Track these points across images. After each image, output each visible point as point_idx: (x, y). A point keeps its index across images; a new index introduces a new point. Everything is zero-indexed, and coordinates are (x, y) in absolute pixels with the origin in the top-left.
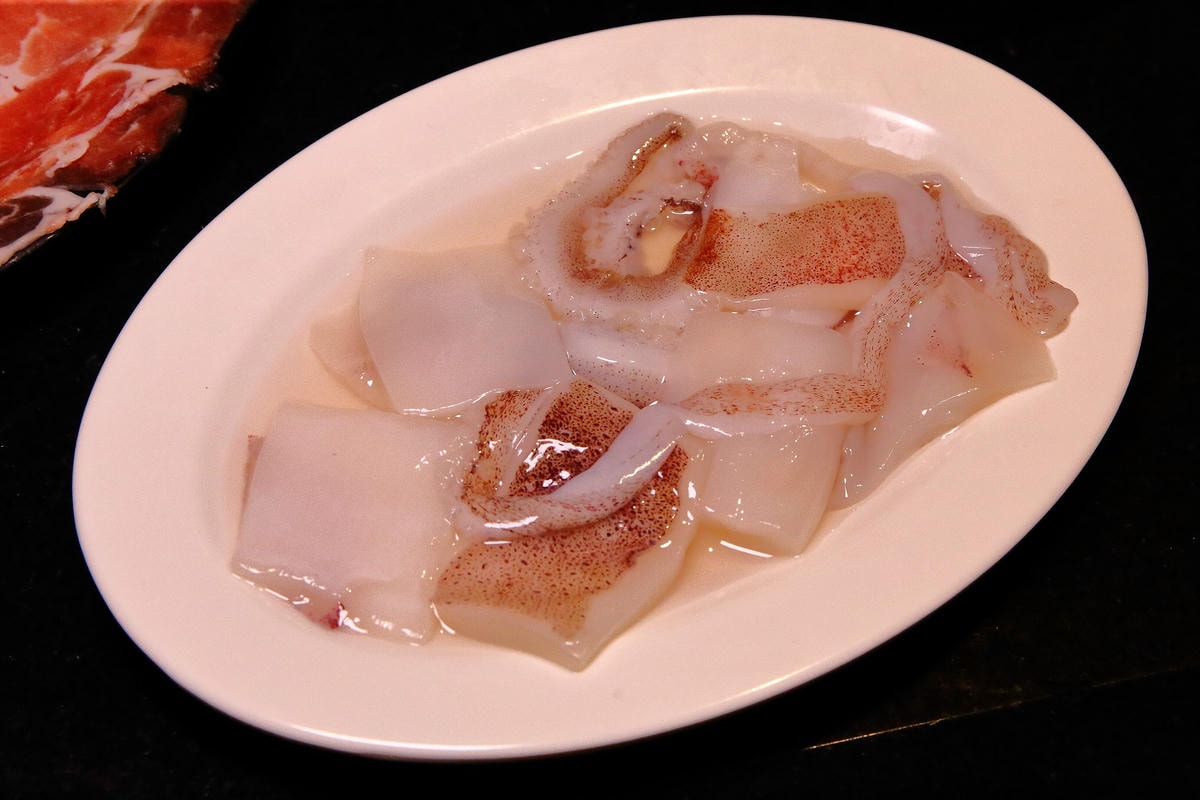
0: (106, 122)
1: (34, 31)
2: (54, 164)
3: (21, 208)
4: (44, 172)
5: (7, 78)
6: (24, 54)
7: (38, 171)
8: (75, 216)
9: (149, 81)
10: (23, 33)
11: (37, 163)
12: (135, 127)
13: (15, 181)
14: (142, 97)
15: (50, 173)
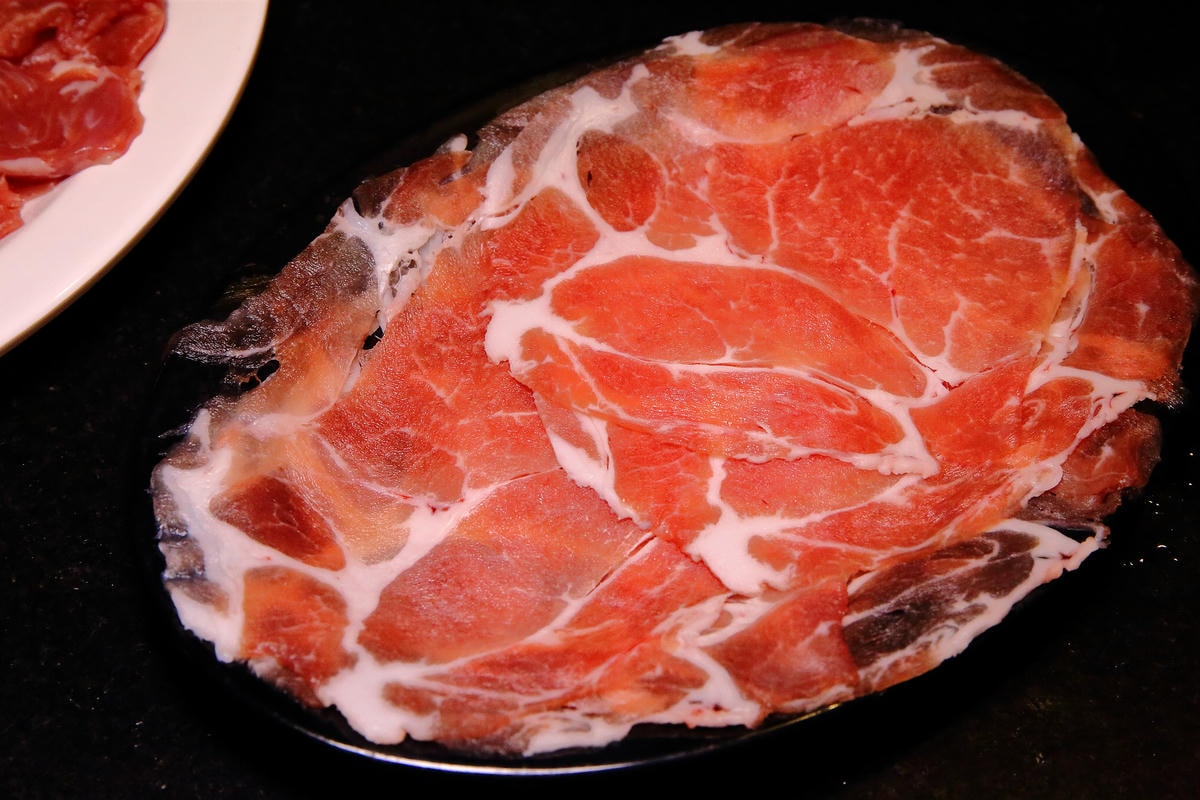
0: (1076, 443)
1: (956, 315)
2: (1028, 492)
3: (1002, 547)
4: (1018, 502)
5: (934, 371)
6: (949, 343)
7: (1010, 498)
8: (1073, 565)
9: (1115, 395)
10: (944, 317)
11: (1008, 490)
12: (1107, 451)
13: (987, 510)
14: (1109, 414)
15: (1024, 503)
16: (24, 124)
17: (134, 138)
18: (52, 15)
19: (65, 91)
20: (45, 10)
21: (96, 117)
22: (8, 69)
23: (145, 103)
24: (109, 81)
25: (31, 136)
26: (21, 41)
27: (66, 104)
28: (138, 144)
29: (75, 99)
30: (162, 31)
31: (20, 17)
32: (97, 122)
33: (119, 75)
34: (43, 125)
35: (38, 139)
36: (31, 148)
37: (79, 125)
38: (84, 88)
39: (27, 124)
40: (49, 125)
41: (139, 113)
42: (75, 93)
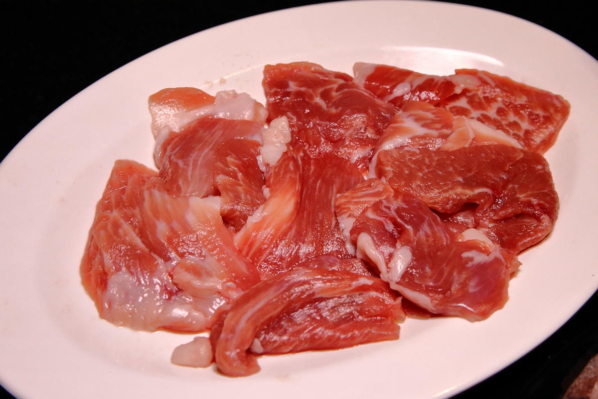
16: (429, 267)
17: (495, 310)
18: (481, 195)
19: (466, 255)
20: (478, 191)
21: (477, 285)
22: (437, 223)
23: (514, 286)
24: (497, 260)
25: (431, 277)
26: (454, 205)
27: (462, 265)
28: (497, 316)
29: (470, 264)
30: (547, 236)
31: (459, 190)
32: (477, 289)
33: (505, 259)
34: (441, 274)
35: (434, 283)
36: (427, 287)
37: (464, 285)
38: (479, 258)
39: (432, 268)
40: (445, 274)
41: (507, 293)
42: (471, 259)
